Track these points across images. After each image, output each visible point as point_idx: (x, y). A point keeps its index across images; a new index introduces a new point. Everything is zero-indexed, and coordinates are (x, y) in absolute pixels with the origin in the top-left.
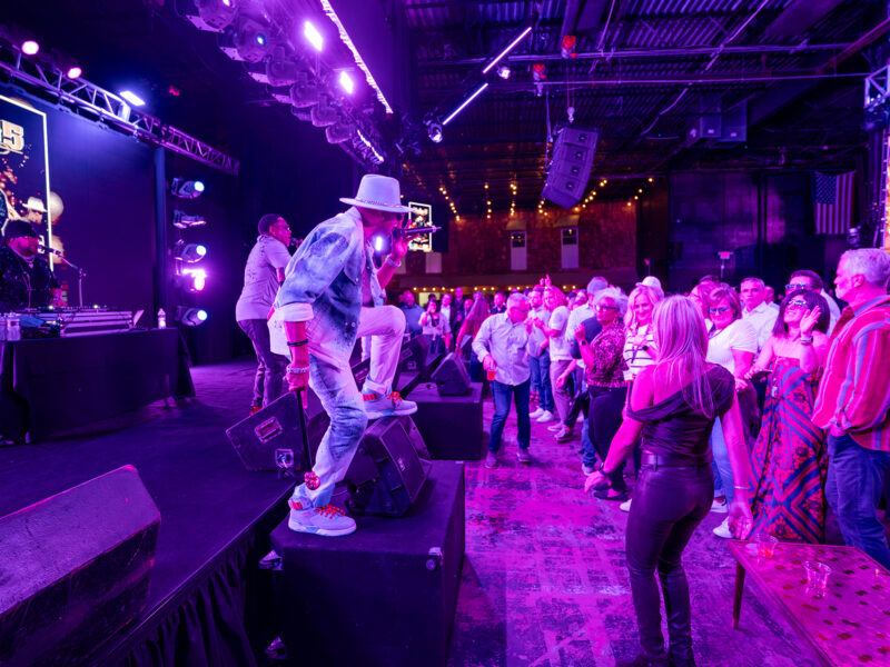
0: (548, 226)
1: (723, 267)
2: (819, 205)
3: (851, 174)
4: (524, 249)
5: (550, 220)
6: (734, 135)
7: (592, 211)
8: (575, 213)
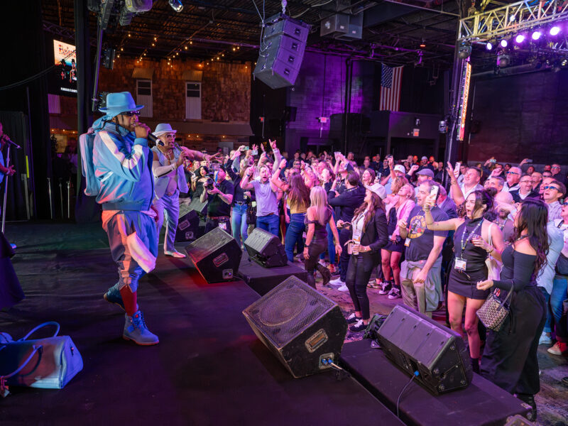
0: (174, 78)
1: (322, 129)
2: (382, 88)
3: (401, 67)
4: (150, 98)
5: (175, 72)
6: (354, 32)
7: (214, 69)
8: (198, 69)
